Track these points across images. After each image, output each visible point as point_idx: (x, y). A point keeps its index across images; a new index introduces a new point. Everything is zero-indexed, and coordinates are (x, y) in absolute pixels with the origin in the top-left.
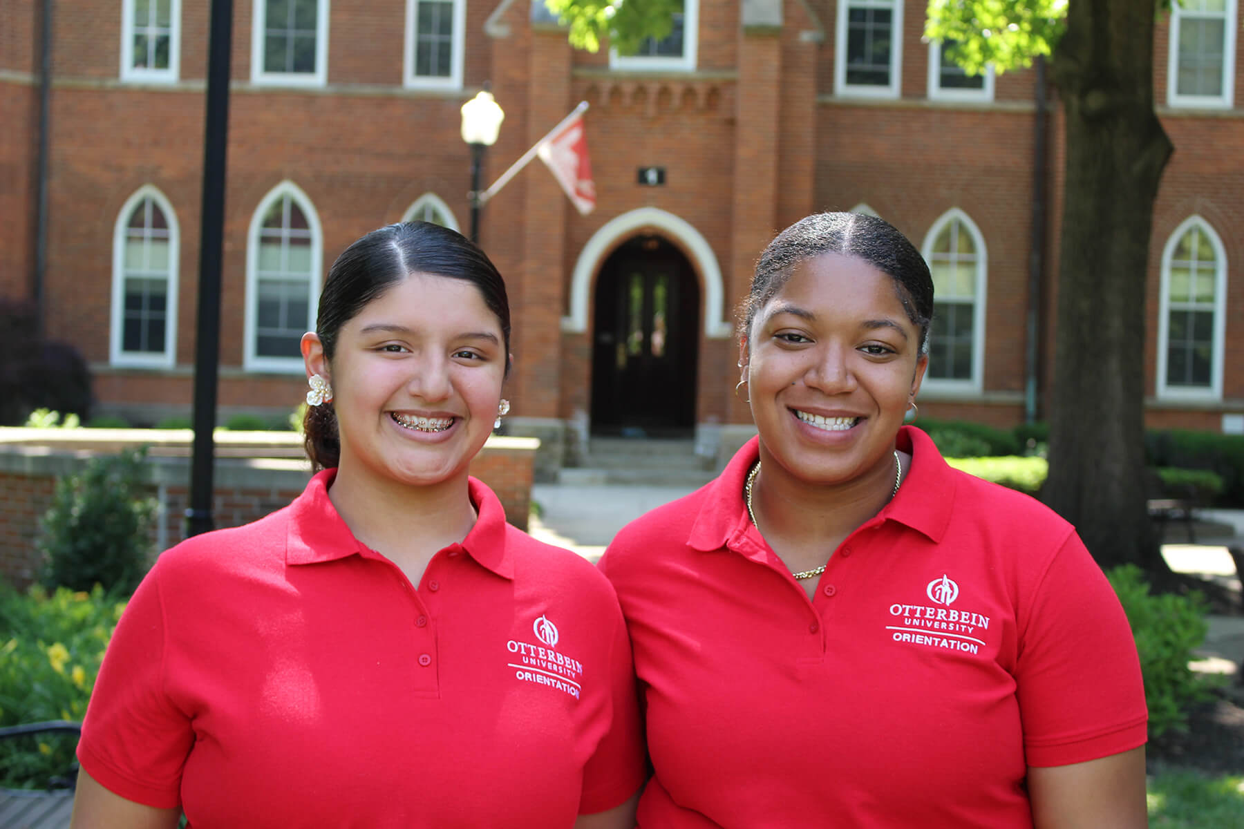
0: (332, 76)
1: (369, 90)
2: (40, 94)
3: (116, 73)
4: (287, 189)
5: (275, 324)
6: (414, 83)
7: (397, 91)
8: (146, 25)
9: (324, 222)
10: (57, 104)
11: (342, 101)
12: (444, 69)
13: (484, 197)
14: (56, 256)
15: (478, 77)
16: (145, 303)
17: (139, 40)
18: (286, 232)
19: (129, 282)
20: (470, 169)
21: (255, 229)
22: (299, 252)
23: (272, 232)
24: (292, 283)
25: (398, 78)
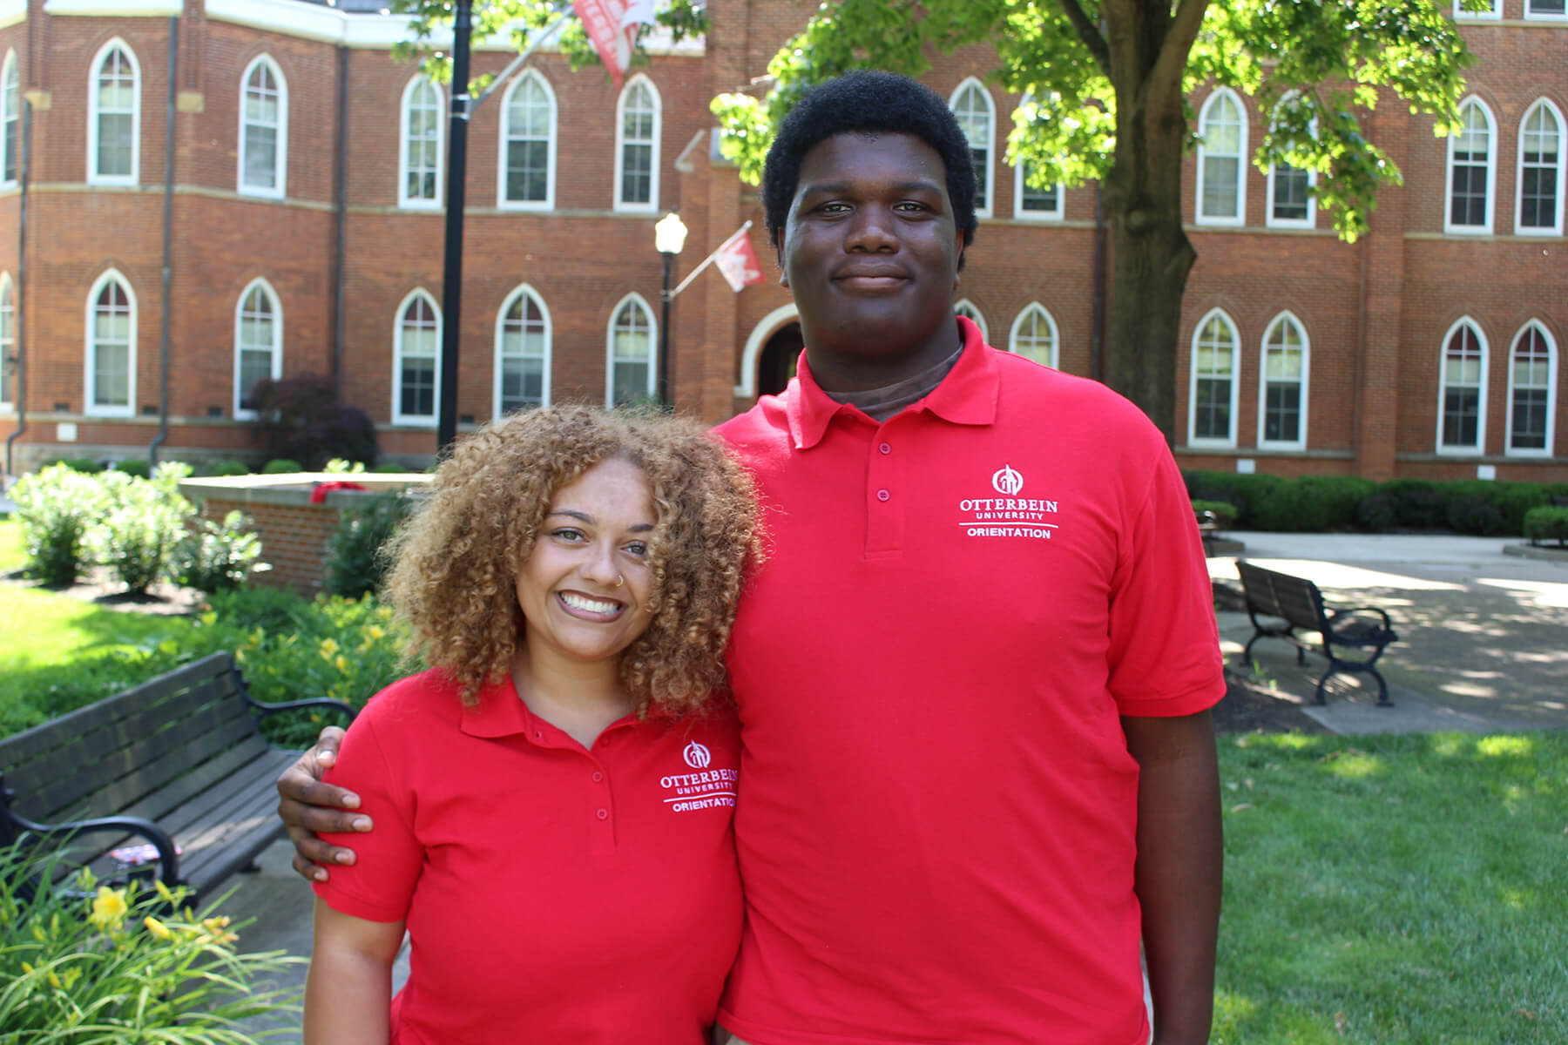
0: (558, 204)
1: (587, 213)
2: (338, 218)
3: (395, 203)
4: (525, 289)
5: (516, 393)
6: (621, 207)
7: (608, 214)
8: (417, 165)
9: (552, 314)
10: (350, 227)
11: (567, 222)
12: (644, 197)
13: (672, 294)
14: (350, 342)
15: (670, 202)
16: (418, 377)
17: (413, 177)
18: (524, 322)
19: (405, 360)
20: (662, 273)
21: (501, 320)
22: (534, 337)
23: (514, 322)
24: (530, 361)
25: (609, 204)
